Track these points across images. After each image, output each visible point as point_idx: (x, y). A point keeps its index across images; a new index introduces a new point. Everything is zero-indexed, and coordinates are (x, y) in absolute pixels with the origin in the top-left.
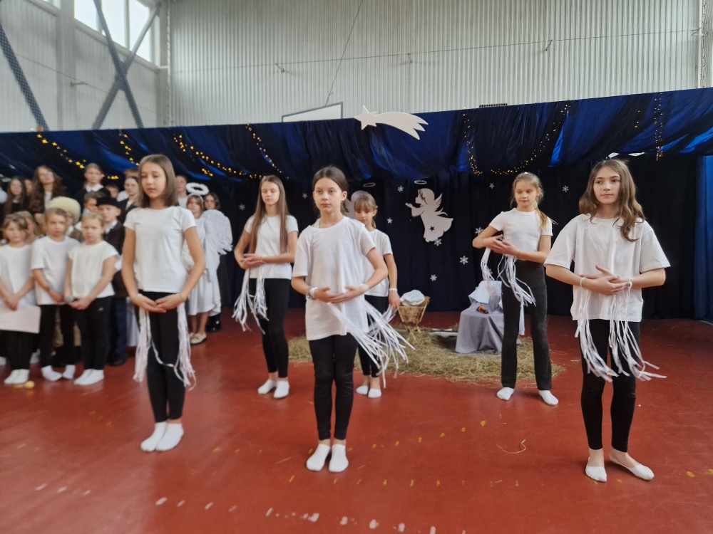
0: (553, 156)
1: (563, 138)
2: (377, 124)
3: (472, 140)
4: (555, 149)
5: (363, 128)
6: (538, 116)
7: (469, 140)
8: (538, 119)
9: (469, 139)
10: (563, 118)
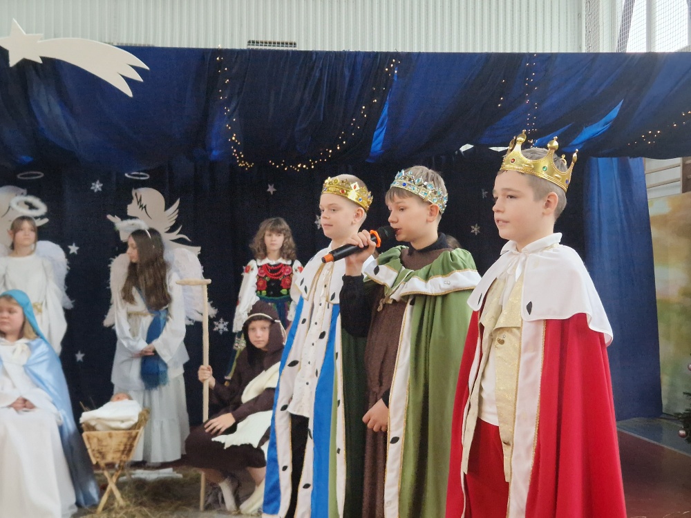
0: (373, 144)
1: (389, 115)
2: (43, 58)
3: (233, 105)
4: (376, 133)
5: (13, 62)
6: (347, 73)
7: (228, 106)
8: (347, 79)
9: (228, 103)
10: (388, 81)
